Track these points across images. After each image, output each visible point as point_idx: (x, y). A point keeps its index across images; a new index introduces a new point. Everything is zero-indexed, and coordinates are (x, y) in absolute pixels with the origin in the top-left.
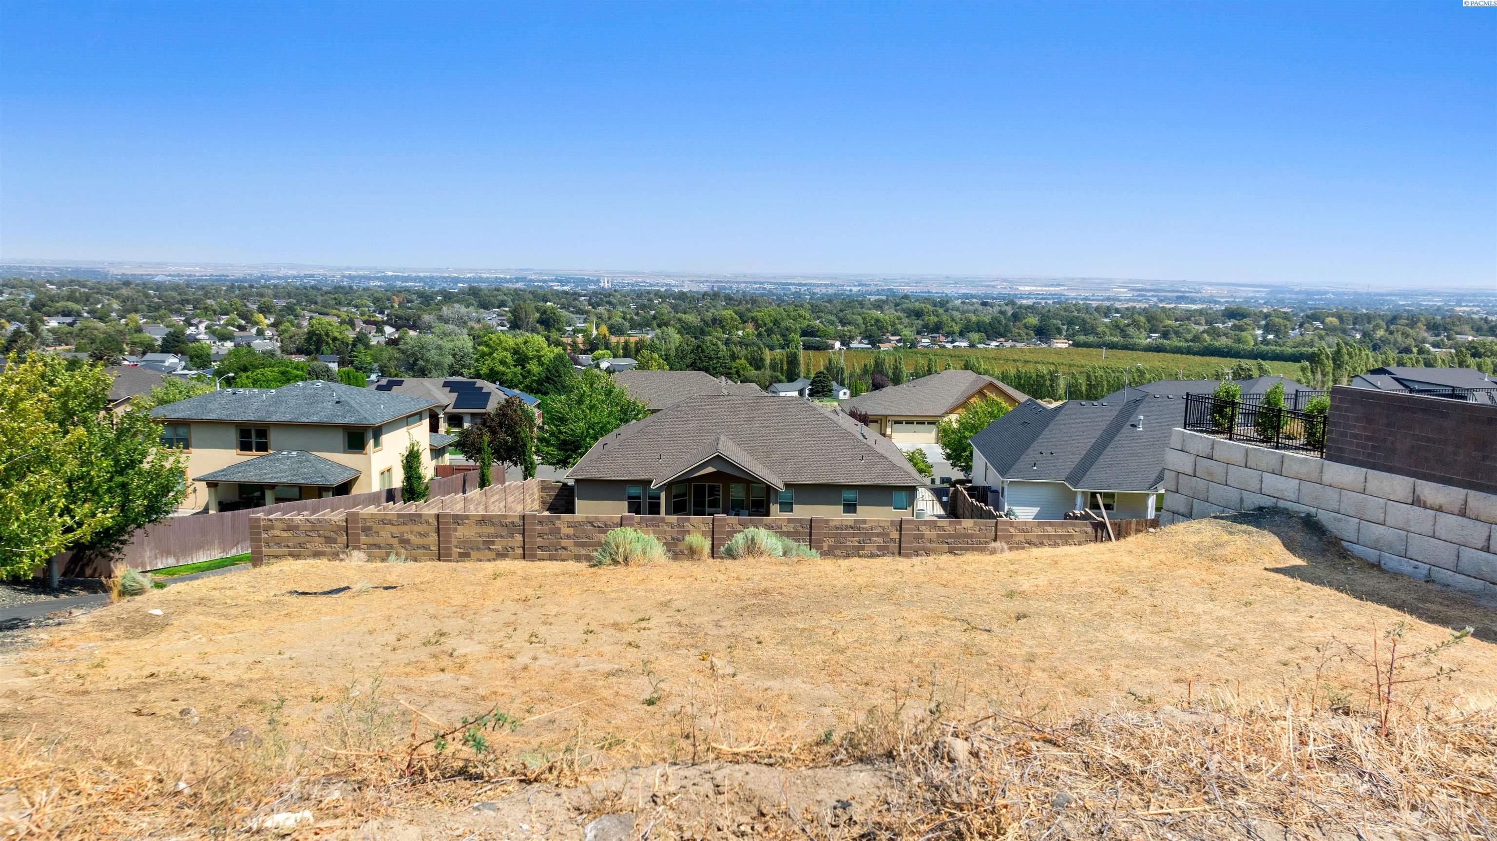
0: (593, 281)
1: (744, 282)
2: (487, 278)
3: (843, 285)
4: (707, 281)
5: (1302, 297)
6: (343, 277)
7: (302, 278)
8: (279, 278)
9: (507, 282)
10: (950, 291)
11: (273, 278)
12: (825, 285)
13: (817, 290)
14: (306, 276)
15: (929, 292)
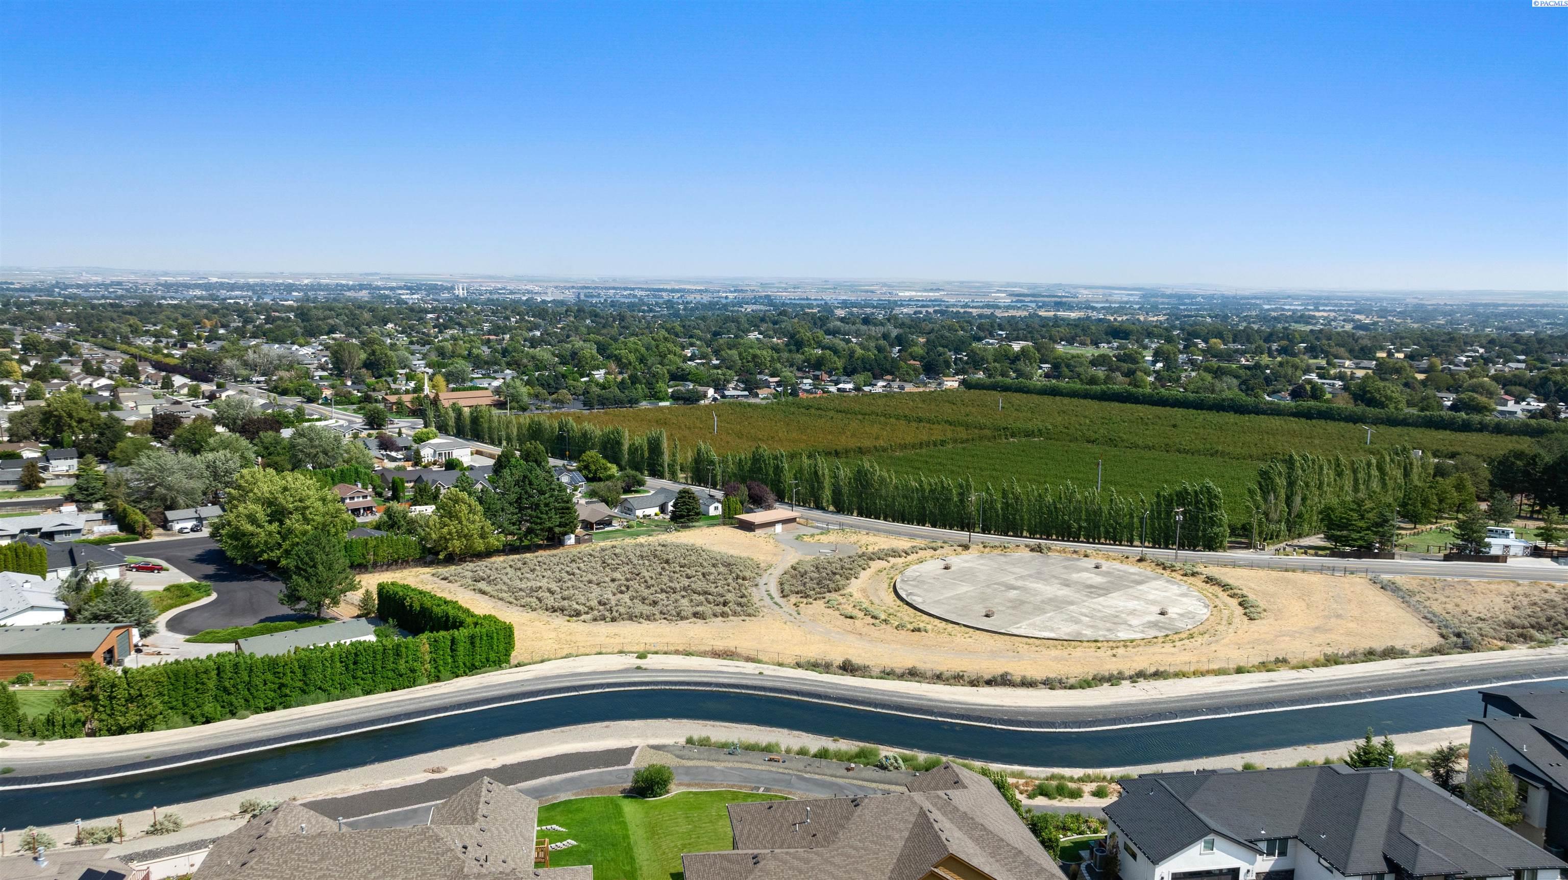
0: (446, 288)
1: (614, 288)
2: (327, 285)
3: (719, 292)
4: (573, 287)
5: (1174, 301)
6: (158, 284)
7: (106, 286)
8: (79, 286)
9: (349, 290)
10: (828, 297)
11: (71, 286)
12: (700, 291)
13: (690, 298)
14: (112, 284)
15: (807, 299)
